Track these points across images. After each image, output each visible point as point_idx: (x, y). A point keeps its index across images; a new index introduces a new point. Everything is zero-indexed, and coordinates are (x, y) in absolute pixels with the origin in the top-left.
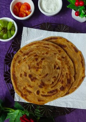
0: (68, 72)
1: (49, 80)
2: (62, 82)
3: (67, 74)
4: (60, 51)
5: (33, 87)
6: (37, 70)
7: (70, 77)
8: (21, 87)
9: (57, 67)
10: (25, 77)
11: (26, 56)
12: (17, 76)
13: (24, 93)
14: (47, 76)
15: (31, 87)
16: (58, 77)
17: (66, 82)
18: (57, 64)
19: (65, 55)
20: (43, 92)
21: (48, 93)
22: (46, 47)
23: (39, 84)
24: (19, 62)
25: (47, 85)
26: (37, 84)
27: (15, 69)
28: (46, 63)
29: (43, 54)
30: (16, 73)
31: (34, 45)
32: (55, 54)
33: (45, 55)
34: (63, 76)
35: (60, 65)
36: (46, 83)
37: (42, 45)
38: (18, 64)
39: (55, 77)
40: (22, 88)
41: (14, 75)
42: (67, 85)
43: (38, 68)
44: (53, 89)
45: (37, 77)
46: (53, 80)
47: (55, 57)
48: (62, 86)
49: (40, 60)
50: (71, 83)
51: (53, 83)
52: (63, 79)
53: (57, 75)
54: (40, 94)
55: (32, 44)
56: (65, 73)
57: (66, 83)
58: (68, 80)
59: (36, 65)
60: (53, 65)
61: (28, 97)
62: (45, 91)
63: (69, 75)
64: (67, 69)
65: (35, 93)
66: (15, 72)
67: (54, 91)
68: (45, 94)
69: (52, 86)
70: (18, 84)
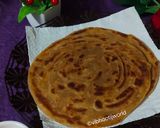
0: (133, 58)
1: (109, 80)
2: (133, 74)
4: (104, 39)
5: (84, 99)
7: (141, 63)
9: (111, 58)
10: (62, 91)
12: (45, 96)
13: (71, 117)
15: (81, 101)
16: (120, 70)
17: (139, 71)
18: (109, 55)
20: (108, 101)
23: (94, 91)
24: (42, 75)
25: (108, 88)
26: (91, 92)
29: (79, 50)
30: (43, 91)
31: (59, 46)
34: (128, 66)
36: (105, 85)
37: (71, 41)
38: (41, 78)
39: (115, 72)
40: (64, 109)
41: (40, 97)
42: (143, 75)
43: (80, 69)
44: (123, 89)
46: (115, 77)
47: (101, 49)
48: (137, 79)
50: (148, 69)
51: (117, 81)
52: (132, 69)
54: (104, 106)
57: (140, 73)
58: (140, 68)
60: (103, 58)
61: (83, 120)
62: (111, 98)
63: (138, 61)
64: (129, 56)
65: (94, 107)
67: (126, 91)
69: (118, 85)
70: (54, 106)
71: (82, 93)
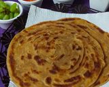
0: (94, 53)
1: (66, 64)
2: (87, 66)
3: (92, 55)
4: (79, 31)
5: (41, 72)
6: (47, 51)
7: (98, 59)
8: (20, 73)
9: (77, 47)
10: (28, 60)
11: (32, 36)
13: (24, 82)
14: (63, 58)
15: (37, 73)
16: (79, 59)
17: (93, 65)
18: (76, 44)
19: (87, 35)
20: (57, 80)
21: (65, 81)
22: (60, 27)
23: (51, 69)
24: (21, 42)
25: (62, 70)
26: (47, 69)
27: (15, 50)
28: (61, 42)
29: (56, 33)
30: (16, 54)
31: (44, 25)
32: (72, 33)
33: (59, 34)
34: (87, 58)
35: (81, 45)
36: (62, 67)
37: (55, 24)
38: (20, 45)
39: (74, 59)
40: (23, 74)
41: (12, 58)
42: (94, 70)
43: (49, 48)
44: (73, 75)
45: (47, 59)
46: (72, 63)
47: (73, 37)
48: (88, 71)
49: (51, 39)
51: (72, 67)
52: (88, 62)
53: (77, 58)
54: (52, 83)
55: (41, 24)
56: (90, 54)
57: (94, 68)
58: (95, 63)
59: (45, 45)
60: (71, 45)
62: (60, 79)
63: (97, 56)
64: (92, 50)
65: (44, 82)
66: (13, 54)
67: (75, 78)
68: (61, 83)
69: (71, 71)
70: (17, 69)
71: (41, 67)
